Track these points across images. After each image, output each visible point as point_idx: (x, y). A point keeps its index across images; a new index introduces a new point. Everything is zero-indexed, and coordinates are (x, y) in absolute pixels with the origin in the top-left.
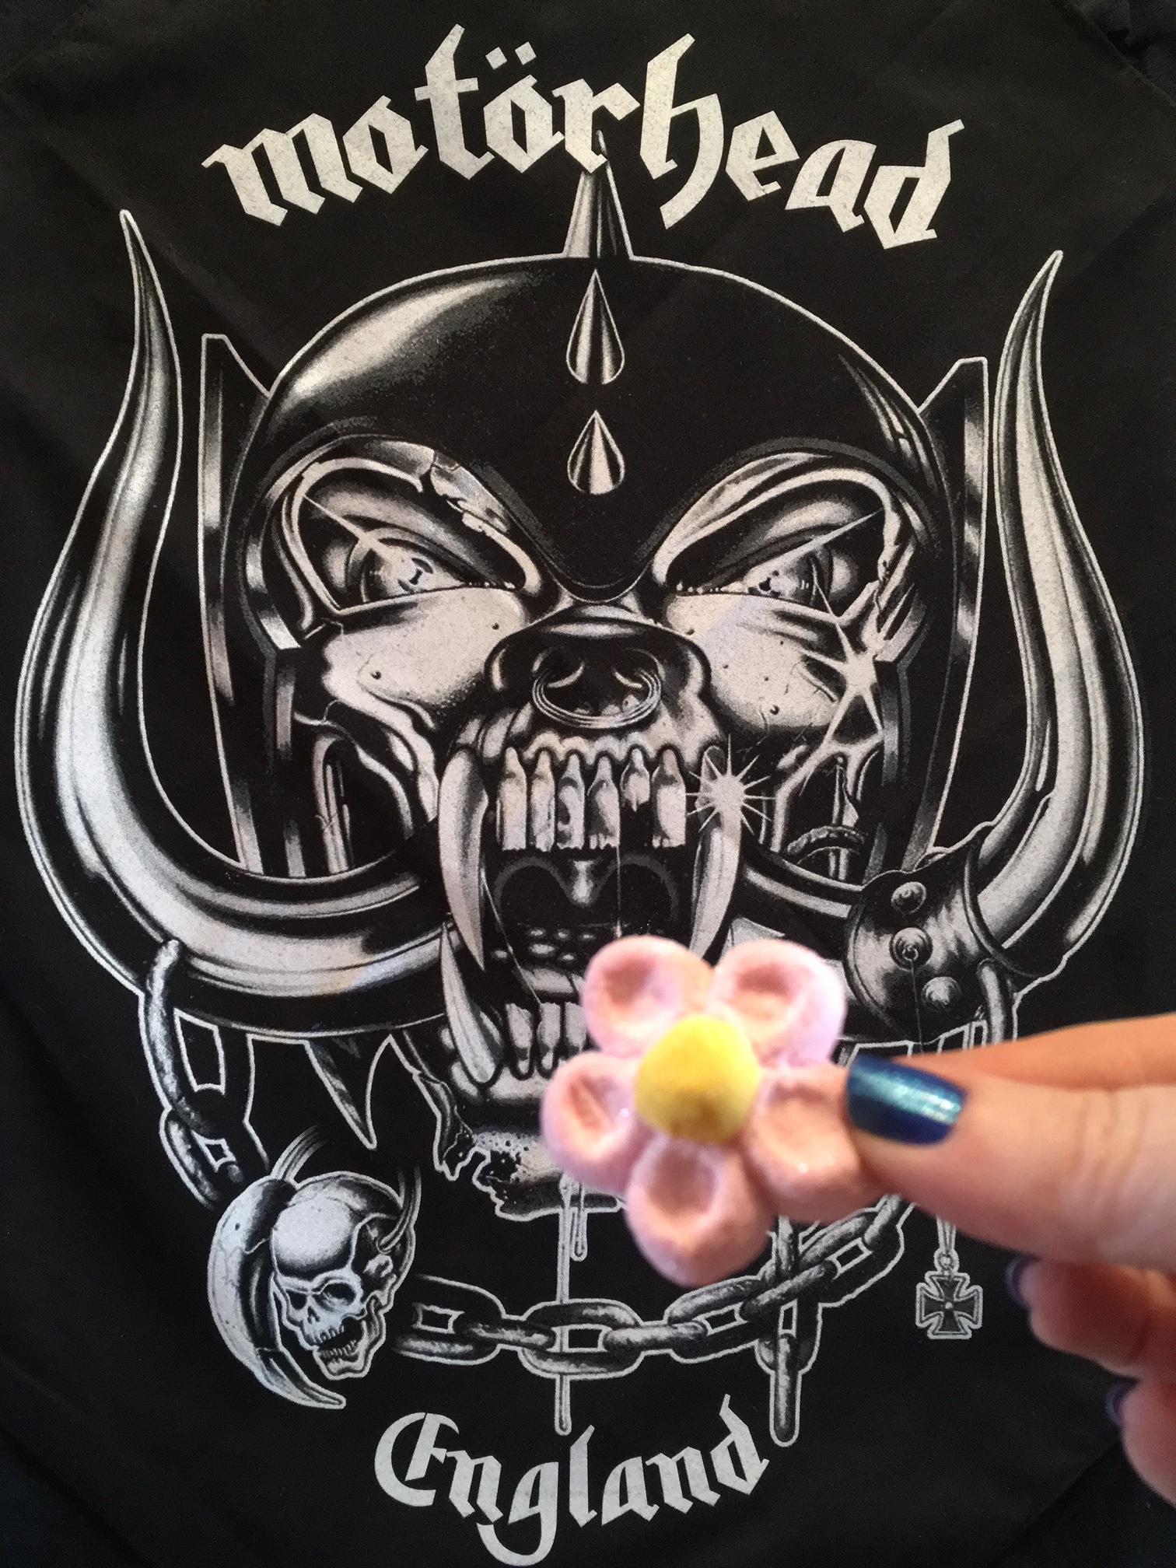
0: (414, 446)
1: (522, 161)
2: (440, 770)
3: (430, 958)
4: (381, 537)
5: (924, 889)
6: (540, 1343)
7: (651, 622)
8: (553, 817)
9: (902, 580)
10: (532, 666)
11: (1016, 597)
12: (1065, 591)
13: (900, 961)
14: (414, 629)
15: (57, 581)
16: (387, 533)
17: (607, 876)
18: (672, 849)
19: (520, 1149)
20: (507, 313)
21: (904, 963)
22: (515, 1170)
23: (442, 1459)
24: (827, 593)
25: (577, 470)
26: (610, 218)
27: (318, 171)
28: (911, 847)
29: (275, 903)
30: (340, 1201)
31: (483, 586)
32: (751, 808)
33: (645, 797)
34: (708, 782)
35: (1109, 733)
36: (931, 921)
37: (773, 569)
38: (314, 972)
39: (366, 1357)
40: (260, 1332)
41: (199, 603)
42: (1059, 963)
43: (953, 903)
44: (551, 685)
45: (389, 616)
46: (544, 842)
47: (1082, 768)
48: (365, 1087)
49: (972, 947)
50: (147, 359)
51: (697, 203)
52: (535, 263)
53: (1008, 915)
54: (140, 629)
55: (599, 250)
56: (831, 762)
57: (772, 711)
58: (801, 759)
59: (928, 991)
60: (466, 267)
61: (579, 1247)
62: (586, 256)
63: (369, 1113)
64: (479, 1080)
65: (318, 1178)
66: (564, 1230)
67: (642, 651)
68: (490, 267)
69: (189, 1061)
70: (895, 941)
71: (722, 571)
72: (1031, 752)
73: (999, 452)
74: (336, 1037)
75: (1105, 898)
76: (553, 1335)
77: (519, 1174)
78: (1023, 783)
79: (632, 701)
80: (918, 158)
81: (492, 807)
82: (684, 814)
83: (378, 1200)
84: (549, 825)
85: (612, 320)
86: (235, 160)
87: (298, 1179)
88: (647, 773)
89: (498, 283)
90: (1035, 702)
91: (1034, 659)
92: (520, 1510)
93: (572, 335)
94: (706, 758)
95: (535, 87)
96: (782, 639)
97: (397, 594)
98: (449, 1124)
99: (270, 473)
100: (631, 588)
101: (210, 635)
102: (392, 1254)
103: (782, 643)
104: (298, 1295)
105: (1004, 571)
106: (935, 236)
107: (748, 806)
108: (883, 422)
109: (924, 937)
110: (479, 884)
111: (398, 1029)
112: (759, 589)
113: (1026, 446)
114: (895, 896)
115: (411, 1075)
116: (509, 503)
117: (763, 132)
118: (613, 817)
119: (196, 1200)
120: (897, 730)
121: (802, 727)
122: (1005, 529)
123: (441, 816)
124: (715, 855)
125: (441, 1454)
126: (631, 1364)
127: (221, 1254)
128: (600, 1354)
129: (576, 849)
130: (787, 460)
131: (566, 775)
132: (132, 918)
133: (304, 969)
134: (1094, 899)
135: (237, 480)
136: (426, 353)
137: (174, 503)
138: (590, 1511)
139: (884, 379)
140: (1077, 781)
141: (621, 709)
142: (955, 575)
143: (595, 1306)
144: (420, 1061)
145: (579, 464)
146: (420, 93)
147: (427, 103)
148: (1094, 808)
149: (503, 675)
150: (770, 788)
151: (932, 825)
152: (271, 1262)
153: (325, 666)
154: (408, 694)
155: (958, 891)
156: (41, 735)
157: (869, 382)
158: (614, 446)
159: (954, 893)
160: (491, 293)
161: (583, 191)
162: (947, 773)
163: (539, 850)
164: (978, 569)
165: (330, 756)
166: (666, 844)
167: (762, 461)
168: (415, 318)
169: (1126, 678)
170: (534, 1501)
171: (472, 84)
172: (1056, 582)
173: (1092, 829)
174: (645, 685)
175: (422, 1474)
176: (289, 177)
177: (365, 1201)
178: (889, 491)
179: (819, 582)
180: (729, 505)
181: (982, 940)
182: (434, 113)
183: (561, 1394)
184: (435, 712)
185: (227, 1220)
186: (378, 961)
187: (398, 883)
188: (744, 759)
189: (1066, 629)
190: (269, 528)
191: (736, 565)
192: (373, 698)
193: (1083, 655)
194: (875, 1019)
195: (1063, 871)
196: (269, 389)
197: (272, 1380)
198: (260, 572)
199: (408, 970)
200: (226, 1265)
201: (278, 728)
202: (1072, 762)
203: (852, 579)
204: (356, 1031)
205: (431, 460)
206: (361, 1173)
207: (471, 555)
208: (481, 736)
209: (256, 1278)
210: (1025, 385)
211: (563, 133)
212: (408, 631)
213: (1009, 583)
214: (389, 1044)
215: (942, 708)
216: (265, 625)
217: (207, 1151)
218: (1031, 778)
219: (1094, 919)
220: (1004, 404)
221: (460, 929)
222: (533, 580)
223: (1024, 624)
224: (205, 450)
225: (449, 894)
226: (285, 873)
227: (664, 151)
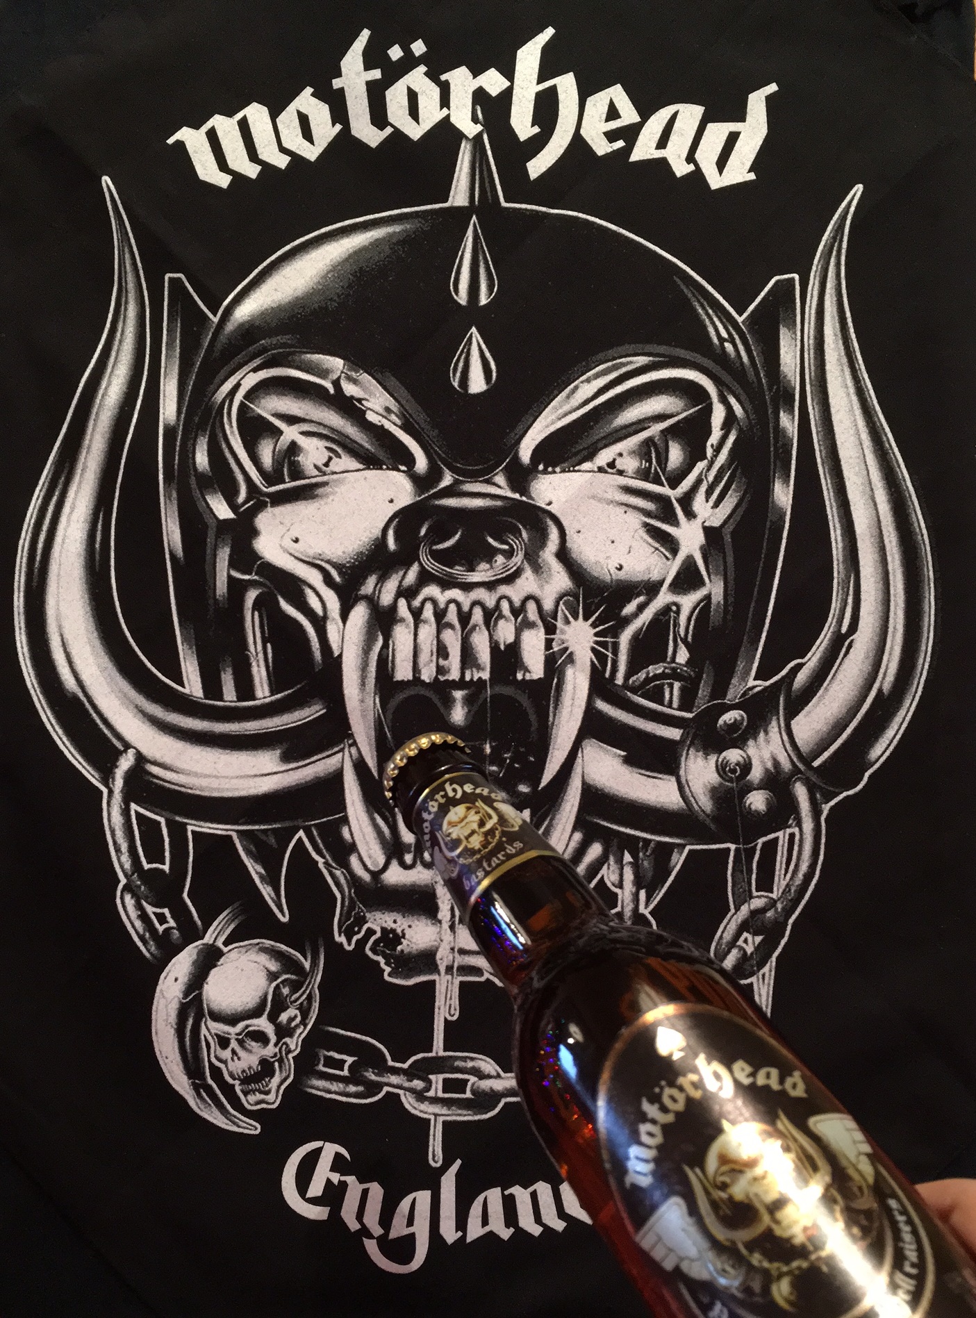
0: (328, 357)
1: (415, 132)
2: (344, 616)
3: (334, 768)
4: (300, 430)
5: (745, 716)
6: (419, 1088)
7: (517, 496)
8: (435, 654)
9: (727, 459)
10: (419, 533)
11: (824, 472)
12: (866, 465)
13: (724, 776)
14: (326, 504)
15: (51, 466)
16: (306, 427)
17: (480, 701)
18: (532, 681)
19: (405, 926)
20: (403, 252)
21: (727, 778)
22: (401, 943)
23: (336, 1182)
24: (664, 471)
25: (458, 375)
26: (485, 173)
27: (257, 146)
28: (734, 681)
29: (211, 722)
30: (259, 963)
31: (381, 469)
32: (599, 648)
33: (511, 639)
34: (563, 627)
35: (905, 584)
36: (751, 743)
37: (618, 451)
38: (242, 777)
39: (278, 1091)
40: (193, 1067)
41: (159, 484)
42: (861, 779)
43: (770, 728)
44: (434, 547)
45: (306, 493)
46: (427, 675)
47: (881, 614)
48: (281, 871)
49: (786, 765)
50: (124, 294)
51: (556, 159)
52: (426, 211)
53: (816, 738)
54: (113, 504)
55: (477, 199)
56: (667, 609)
57: (617, 568)
58: (641, 608)
59: (748, 802)
60: (372, 217)
61: (452, 1009)
62: (466, 204)
63: (283, 893)
64: (372, 868)
65: (242, 944)
66: (440, 994)
67: (510, 520)
68: (390, 216)
69: (142, 845)
70: (720, 760)
71: (576, 454)
72: (837, 600)
73: (809, 350)
74: (257, 830)
75: (901, 724)
76: (430, 1082)
77: (404, 946)
78: (829, 627)
79: (500, 559)
80: (739, 114)
81: (385, 646)
82: (543, 652)
83: (289, 964)
84: (432, 661)
85: (488, 255)
86: (192, 139)
87: (226, 943)
88: (513, 619)
89: (396, 228)
90: (841, 559)
91: (839, 522)
92: (398, 1229)
93: (455, 267)
94: (562, 606)
95: (426, 74)
96: (626, 509)
97: (313, 475)
98: (347, 903)
99: (217, 380)
100: (500, 468)
101: (166, 510)
102: (300, 1008)
103: (626, 512)
104: (223, 1037)
105: (814, 450)
106: (755, 178)
107: (596, 647)
108: (711, 330)
109: (745, 756)
110: (374, 708)
111: (307, 826)
112: (606, 468)
113: (832, 346)
114: (721, 722)
115: (317, 862)
116: (404, 402)
117: (611, 100)
118: (484, 656)
119: (144, 956)
120: (722, 583)
121: (642, 581)
122: (815, 416)
123: (344, 652)
124: (568, 687)
125: (336, 1178)
126: (494, 1109)
127: (162, 1002)
128: (467, 1099)
129: (454, 681)
130: (631, 362)
131: (446, 620)
132: (100, 730)
133: (233, 775)
134: (892, 725)
135: (190, 387)
136: (338, 284)
137: (141, 406)
138: (456, 1232)
139: (712, 295)
140: (877, 624)
141: (491, 566)
142: (772, 453)
143: (464, 1059)
144: (324, 851)
145: (460, 369)
146: (337, 83)
147: (342, 90)
148: (892, 648)
149: (396, 539)
150: (615, 632)
151: (753, 663)
152: (202, 1009)
153: (255, 533)
154: (320, 555)
155: (774, 718)
156: (35, 584)
157: (700, 298)
158: (488, 355)
159: (771, 720)
160: (390, 235)
161: (464, 153)
162: (765, 619)
163: (423, 681)
164: (791, 449)
165: (257, 605)
166: (528, 677)
167: (610, 364)
168: (331, 257)
169: (919, 537)
170: (410, 1222)
171: (376, 74)
172: (859, 458)
173: (890, 665)
174: (511, 546)
175: (320, 1194)
176: (234, 151)
177: (279, 964)
178: (716, 385)
179: (657, 462)
180: (583, 400)
181: (795, 759)
182: (347, 98)
183: (435, 1131)
184: (341, 569)
185: (168, 974)
186: (292, 769)
187: (310, 707)
188: (593, 608)
189: (867, 496)
190: (214, 423)
191: (588, 448)
192: (293, 558)
193: (881, 518)
194: (703, 824)
195: (865, 701)
196: (215, 316)
197: (202, 1107)
198: (206, 460)
199: (317, 778)
200: (167, 1010)
201: (218, 584)
202: (873, 609)
203: (684, 460)
204: (274, 826)
205: (341, 368)
206: (276, 942)
207: (372, 444)
208: (378, 588)
209: (190, 1022)
210: (831, 296)
211: (449, 108)
212: (321, 505)
213: (819, 460)
214: (300, 839)
215: (761, 565)
216: (210, 502)
217: (153, 917)
218: (837, 622)
219: (891, 741)
220: (813, 311)
221: (359, 745)
222: (421, 464)
223: (832, 494)
224: (166, 364)
225: (350, 716)
226: (221, 699)
227: (531, 121)
